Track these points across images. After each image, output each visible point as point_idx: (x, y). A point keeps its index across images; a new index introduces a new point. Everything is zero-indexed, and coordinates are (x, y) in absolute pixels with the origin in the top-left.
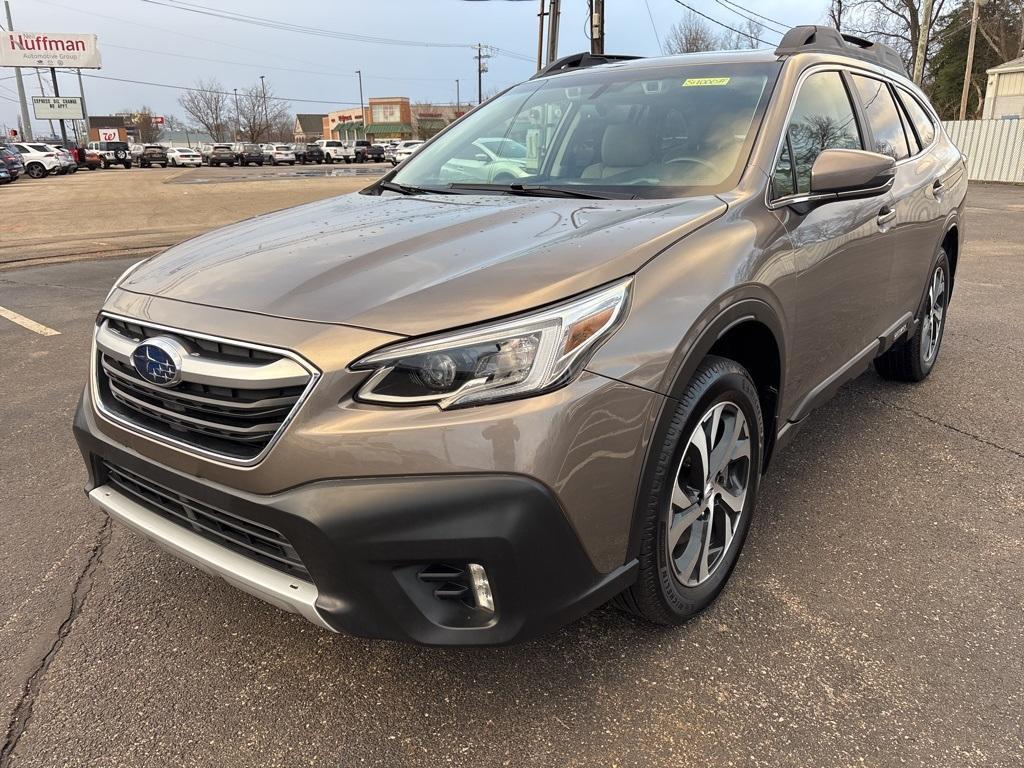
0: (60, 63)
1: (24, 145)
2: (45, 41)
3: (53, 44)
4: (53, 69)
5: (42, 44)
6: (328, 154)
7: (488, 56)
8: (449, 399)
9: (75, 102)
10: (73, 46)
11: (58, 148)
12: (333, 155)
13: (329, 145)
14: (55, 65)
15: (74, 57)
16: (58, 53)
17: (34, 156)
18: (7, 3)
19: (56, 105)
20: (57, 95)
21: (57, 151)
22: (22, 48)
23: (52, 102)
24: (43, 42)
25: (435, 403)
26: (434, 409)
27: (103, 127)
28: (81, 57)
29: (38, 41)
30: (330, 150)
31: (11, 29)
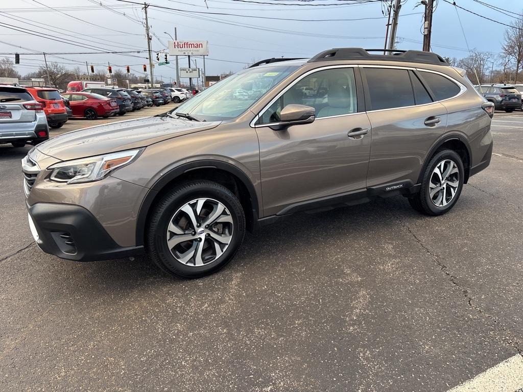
0: (192, 53)
1: (173, 89)
2: (187, 44)
3: (190, 45)
4: (189, 56)
5: (186, 45)
6: (306, 93)
7: (398, 42)
8: (70, 181)
9: (196, 70)
10: (198, 46)
11: (187, 90)
12: (308, 94)
13: (306, 89)
14: (190, 54)
15: (198, 51)
16: (191, 49)
17: (176, 93)
18: (176, 28)
19: (189, 72)
20: (190, 67)
21: (187, 91)
22: (178, 48)
23: (187, 70)
24: (186, 44)
25: (66, 182)
26: (66, 183)
27: (211, 81)
28: (201, 50)
29: (184, 44)
30: (307, 92)
31: (176, 39)
